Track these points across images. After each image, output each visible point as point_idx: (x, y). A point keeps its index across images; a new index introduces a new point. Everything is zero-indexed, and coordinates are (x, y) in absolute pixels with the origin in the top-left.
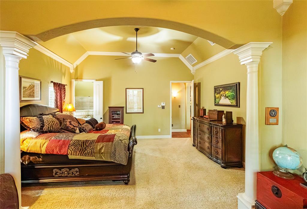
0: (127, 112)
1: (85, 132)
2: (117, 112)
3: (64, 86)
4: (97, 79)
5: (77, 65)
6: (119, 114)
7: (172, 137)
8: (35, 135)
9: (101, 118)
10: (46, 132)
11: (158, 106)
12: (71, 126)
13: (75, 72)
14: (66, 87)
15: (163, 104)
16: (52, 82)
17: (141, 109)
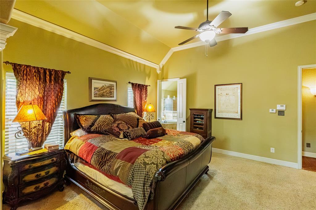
0: (216, 117)
1: (128, 138)
2: (200, 115)
3: (146, 86)
4: (181, 77)
5: (163, 65)
6: (202, 119)
7: (303, 167)
8: (80, 134)
9: (184, 122)
10: (93, 133)
11: (270, 110)
12: (116, 129)
13: (161, 72)
14: (148, 88)
15: (279, 108)
16: (129, 83)
17: (237, 113)
